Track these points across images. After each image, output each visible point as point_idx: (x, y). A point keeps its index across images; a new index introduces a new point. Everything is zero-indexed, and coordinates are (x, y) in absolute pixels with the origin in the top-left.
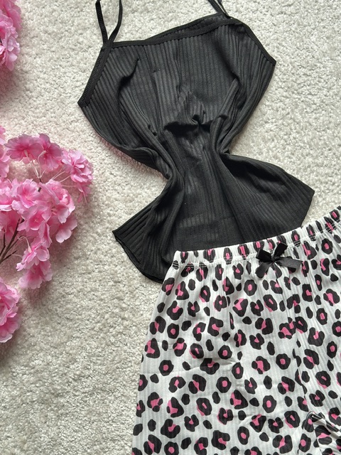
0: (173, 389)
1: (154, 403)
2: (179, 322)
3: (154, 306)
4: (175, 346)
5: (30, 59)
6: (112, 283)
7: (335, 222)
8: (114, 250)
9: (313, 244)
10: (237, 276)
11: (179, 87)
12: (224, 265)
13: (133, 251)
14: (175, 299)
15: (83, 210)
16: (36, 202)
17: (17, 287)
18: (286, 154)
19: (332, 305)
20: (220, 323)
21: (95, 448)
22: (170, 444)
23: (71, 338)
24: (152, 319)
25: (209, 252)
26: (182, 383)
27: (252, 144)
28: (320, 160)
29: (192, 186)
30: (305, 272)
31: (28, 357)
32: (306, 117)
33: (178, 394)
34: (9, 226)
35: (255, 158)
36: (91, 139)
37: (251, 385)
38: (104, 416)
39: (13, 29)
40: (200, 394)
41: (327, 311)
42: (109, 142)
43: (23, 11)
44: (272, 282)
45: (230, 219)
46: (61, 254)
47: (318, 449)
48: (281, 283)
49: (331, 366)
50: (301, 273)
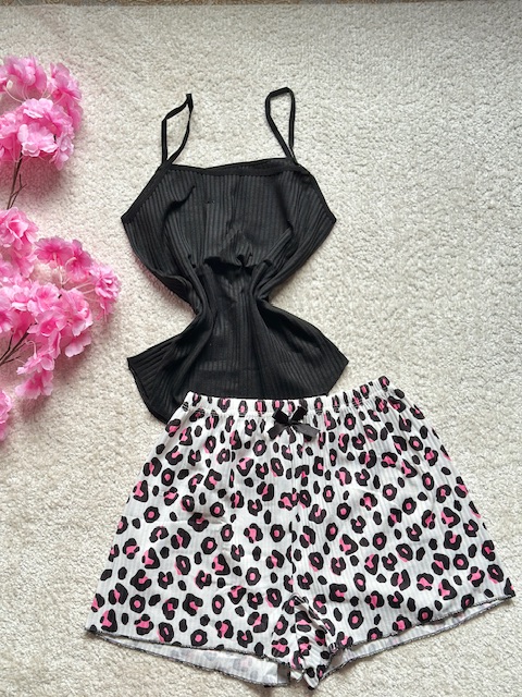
0: (153, 539)
1: (130, 549)
2: (177, 469)
3: (154, 448)
4: (165, 494)
5: (81, 162)
6: (114, 413)
7: (363, 399)
8: (124, 379)
9: (335, 416)
10: (248, 432)
11: (230, 224)
12: (236, 417)
13: (144, 383)
14: (177, 444)
15: (101, 329)
16: (53, 308)
17: (12, 396)
18: (328, 316)
19: (342, 484)
20: (218, 477)
21: (56, 586)
22: (137, 597)
23: (56, 462)
24: (148, 460)
25: (224, 401)
26: (165, 533)
27: (294, 298)
28: (361, 331)
29: (222, 329)
30: (321, 445)
31: (7, 472)
32: (356, 283)
33: (157, 546)
34: (18, 329)
35: (294, 314)
36: (126, 256)
37: (238, 553)
38: (74, 553)
39: (71, 130)
40: (181, 551)
41: (334, 490)
42: (145, 265)
43: (85, 113)
44: (284, 447)
45: (254, 372)
46: (67, 369)
47: (294, 634)
48: (293, 449)
49: (327, 549)
50: (317, 444)
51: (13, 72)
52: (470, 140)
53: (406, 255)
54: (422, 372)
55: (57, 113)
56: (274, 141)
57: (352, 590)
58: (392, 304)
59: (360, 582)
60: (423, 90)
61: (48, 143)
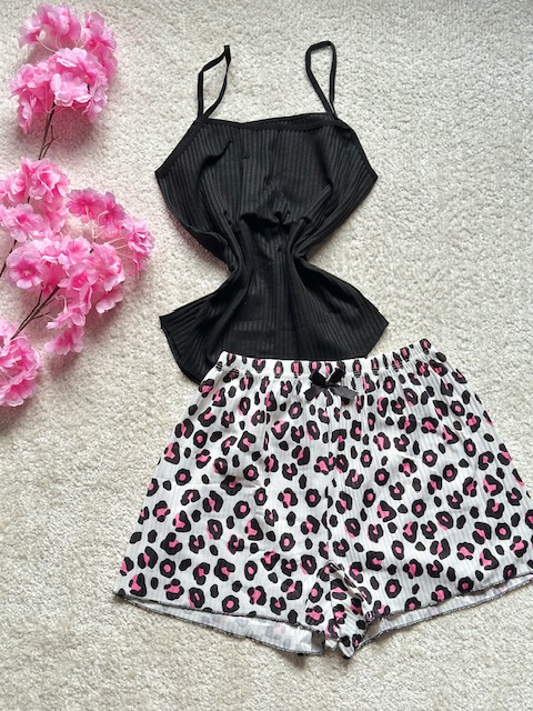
0: (184, 501)
1: (161, 512)
2: (209, 431)
3: (186, 409)
4: (198, 456)
5: (114, 115)
6: (145, 373)
7: (404, 361)
8: (156, 338)
9: (374, 379)
10: (284, 393)
11: (268, 180)
12: (272, 378)
13: (177, 343)
14: (211, 405)
15: (133, 286)
16: (84, 261)
17: (41, 353)
18: (367, 277)
19: (380, 449)
20: (252, 439)
21: (83, 548)
22: (167, 562)
23: (86, 422)
24: (180, 421)
25: (259, 362)
26: (196, 496)
28: (402, 292)
29: (258, 287)
30: (359, 408)
31: (34, 431)
32: (397, 242)
33: (189, 509)
34: (49, 284)
35: (333, 273)
36: (160, 213)
37: (271, 517)
38: (102, 515)
39: (105, 80)
40: (214, 515)
41: (373, 455)
42: (179, 221)
43: (119, 65)
44: (320, 409)
45: (290, 333)
46: (98, 325)
47: (329, 602)
48: (330, 412)
49: (364, 516)
50: (355, 407)
51: (46, 21)
52: (518, 97)
53: (450, 214)
54: (465, 335)
55: (91, 63)
56: (314, 95)
57: (390, 558)
58: (434, 265)
59: (398, 550)
60: (469, 45)
61: (81, 93)
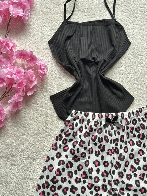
0: (59, 164)
1: (51, 168)
2: (68, 138)
3: (60, 130)
4: (64, 147)
5: (33, 20)
6: (45, 117)
7: (140, 113)
8: (49, 104)
9: (129, 120)
10: (96, 125)
11: (90, 45)
12: (91, 120)
13: (56, 106)
14: (69, 129)
15: (40, 85)
16: (22, 77)
17: (7, 109)
18: (126, 81)
19: (131, 146)
20: (84, 143)
21: (23, 181)
22: (53, 186)
23: (23, 134)
24: (58, 135)
25: (87, 113)
26: (64, 163)
27: (114, 74)
28: (139, 87)
29: (86, 85)
30: (123, 130)
31: (5, 138)
32: (138, 68)
33: (61, 167)
34: (9, 84)
35: (114, 80)
36: (50, 57)
37: (91, 171)
38: (30, 169)
39: (29, 7)
40: (70, 169)
41: (128, 148)
42: (57, 60)
43: (35, 1)
44: (109, 131)
45: (98, 102)
46: (27, 100)
48: (113, 132)
49: (125, 170)
50: (122, 130)
56: (107, 12)
57: (134, 186)
59: (138, 183)
61: (20, 12)
